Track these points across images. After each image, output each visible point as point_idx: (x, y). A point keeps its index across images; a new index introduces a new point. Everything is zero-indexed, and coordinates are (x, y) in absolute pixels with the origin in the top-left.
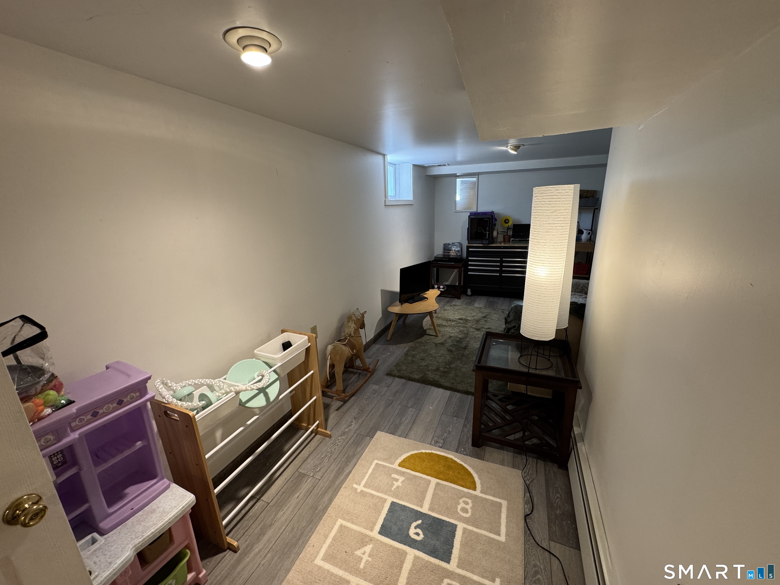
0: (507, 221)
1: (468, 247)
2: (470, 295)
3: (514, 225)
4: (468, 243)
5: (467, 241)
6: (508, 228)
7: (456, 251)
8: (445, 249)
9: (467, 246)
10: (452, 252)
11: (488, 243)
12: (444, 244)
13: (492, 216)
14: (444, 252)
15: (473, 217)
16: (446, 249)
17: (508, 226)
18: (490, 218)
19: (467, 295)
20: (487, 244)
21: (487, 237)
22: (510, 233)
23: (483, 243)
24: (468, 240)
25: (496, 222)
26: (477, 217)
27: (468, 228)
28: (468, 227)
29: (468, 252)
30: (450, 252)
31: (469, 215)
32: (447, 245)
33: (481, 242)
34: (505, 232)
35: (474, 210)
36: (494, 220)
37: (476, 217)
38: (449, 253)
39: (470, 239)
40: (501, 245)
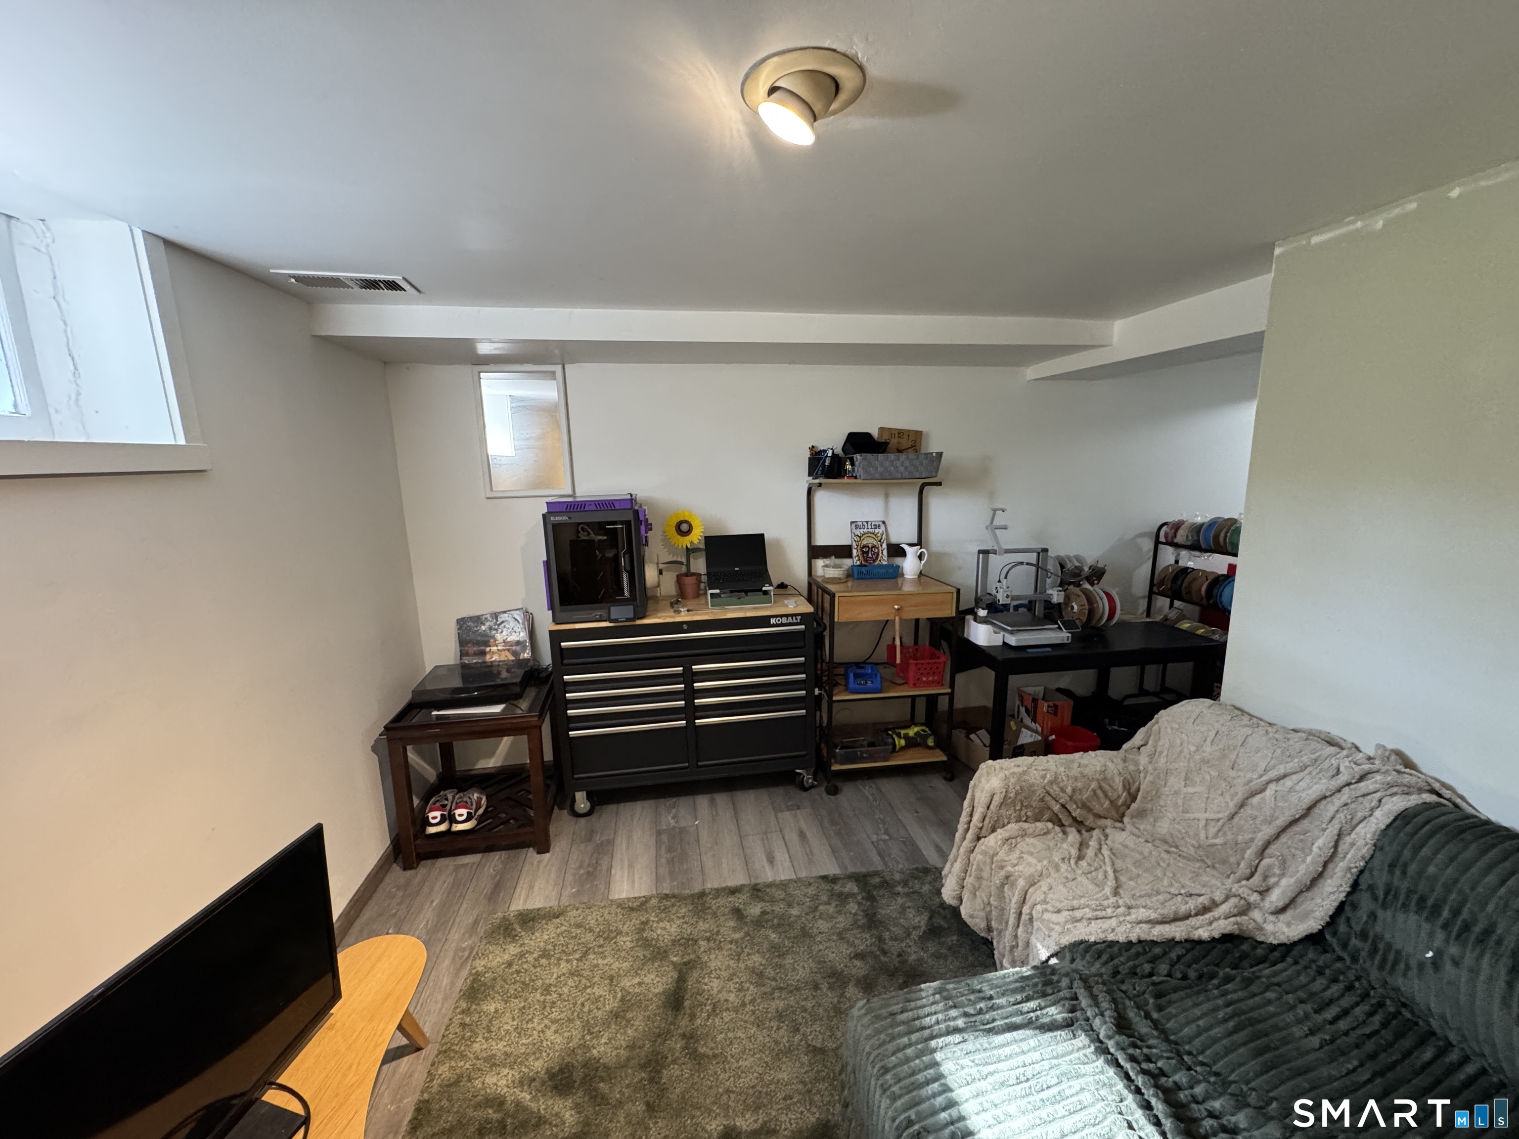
0: (683, 528)
1: (556, 637)
2: (585, 811)
3: (706, 538)
4: (556, 621)
5: (551, 612)
6: (690, 551)
7: (511, 644)
8: (463, 642)
9: (550, 632)
10: (494, 649)
11: (632, 616)
12: (461, 622)
13: (636, 513)
14: (462, 654)
15: (564, 518)
16: (470, 641)
17: (692, 543)
18: (628, 523)
19: (577, 815)
20: (628, 620)
21: (626, 593)
22: (700, 565)
23: (612, 617)
24: (551, 607)
25: (650, 534)
26: (577, 518)
27: (547, 564)
28: (545, 559)
29: (559, 653)
30: (488, 649)
31: (545, 510)
32: (470, 624)
33: (603, 613)
34: (682, 563)
35: (561, 490)
36: (643, 528)
37: (571, 521)
38: (484, 653)
39: (562, 603)
40: (678, 619)
